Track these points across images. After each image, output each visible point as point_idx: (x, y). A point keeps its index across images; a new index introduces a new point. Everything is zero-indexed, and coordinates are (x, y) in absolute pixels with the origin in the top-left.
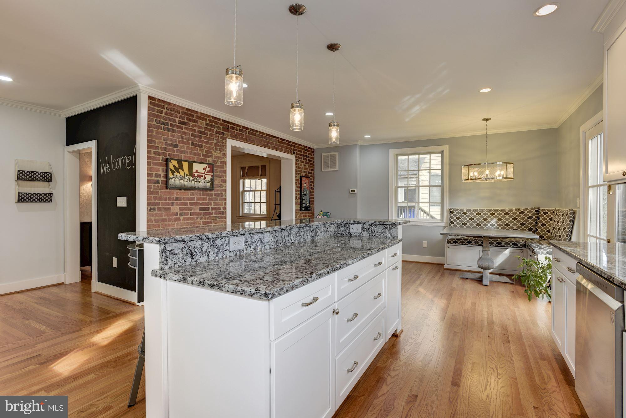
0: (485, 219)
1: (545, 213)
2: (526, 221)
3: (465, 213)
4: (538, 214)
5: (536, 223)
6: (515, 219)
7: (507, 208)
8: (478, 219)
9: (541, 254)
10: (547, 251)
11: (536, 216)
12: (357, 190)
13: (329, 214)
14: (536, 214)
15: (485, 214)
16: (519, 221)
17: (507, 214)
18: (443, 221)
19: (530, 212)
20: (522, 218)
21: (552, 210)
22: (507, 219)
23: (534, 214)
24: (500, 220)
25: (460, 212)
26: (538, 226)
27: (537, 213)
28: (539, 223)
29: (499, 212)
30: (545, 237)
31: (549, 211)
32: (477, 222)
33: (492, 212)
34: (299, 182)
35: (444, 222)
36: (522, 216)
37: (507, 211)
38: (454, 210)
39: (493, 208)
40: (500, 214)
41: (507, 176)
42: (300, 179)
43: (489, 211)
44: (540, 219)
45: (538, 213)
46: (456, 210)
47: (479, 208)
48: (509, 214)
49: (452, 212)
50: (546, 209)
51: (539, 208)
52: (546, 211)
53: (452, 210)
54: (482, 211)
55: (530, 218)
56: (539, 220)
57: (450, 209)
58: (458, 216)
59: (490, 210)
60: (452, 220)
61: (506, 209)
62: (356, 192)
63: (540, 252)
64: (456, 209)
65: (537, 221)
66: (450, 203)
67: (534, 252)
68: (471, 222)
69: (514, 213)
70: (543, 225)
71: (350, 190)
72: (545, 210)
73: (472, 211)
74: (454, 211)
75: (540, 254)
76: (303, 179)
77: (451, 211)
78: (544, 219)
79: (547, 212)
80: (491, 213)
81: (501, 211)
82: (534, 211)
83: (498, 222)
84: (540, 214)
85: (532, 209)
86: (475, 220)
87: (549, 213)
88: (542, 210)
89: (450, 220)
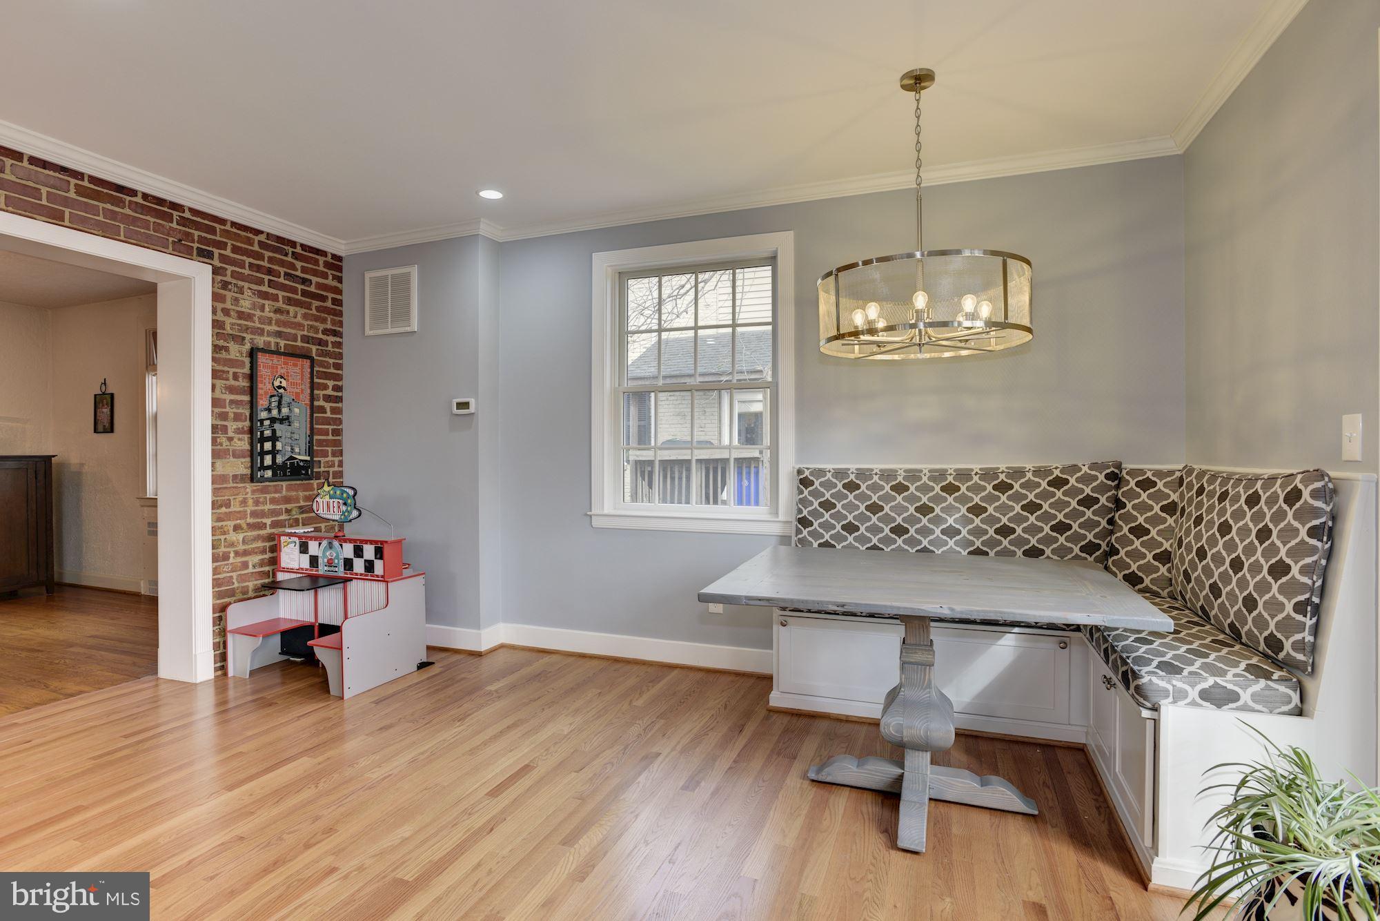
0: (924, 510)
1: (1146, 484)
2: (1075, 515)
3: (851, 487)
4: (1118, 487)
5: (1111, 522)
6: (1032, 507)
7: (1003, 467)
8: (899, 509)
9: (1175, 702)
10: (1205, 685)
11: (1110, 494)
12: (477, 403)
13: (351, 492)
14: (1109, 488)
15: (925, 489)
16: (1046, 517)
17: (1003, 487)
18: (777, 514)
19: (1086, 479)
20: (1060, 505)
21: (1171, 473)
22: (1004, 509)
23: (1102, 489)
24: (977, 510)
25: (834, 480)
26: (1118, 534)
27: (1113, 484)
28: (1120, 523)
29: (976, 478)
30: (1147, 581)
31: (1160, 474)
32: (894, 520)
33: (950, 479)
34: (247, 370)
35: (781, 517)
36: (1059, 494)
37: (1002, 477)
38: (811, 474)
39: (951, 466)
40: (977, 489)
41: (1006, 317)
42: (247, 360)
43: (939, 475)
44: (1124, 506)
45: (1116, 482)
46: (820, 473)
47: (900, 466)
48: (1011, 487)
49: (805, 482)
50: (1149, 467)
51: (1121, 464)
52: (1149, 474)
53: (807, 473)
54: (913, 475)
55: (1088, 502)
56: (1122, 511)
57: (800, 472)
58: (828, 496)
59: (942, 474)
60: (805, 513)
61: (999, 468)
62: (472, 409)
63: (1170, 688)
64: (820, 470)
65: (1113, 517)
66: (802, 448)
67: (1138, 688)
68: (874, 519)
69: (1028, 485)
70: (1139, 531)
71: (451, 402)
72: (1142, 472)
73: (876, 478)
74: (811, 478)
75: (1171, 699)
76: (262, 359)
77: (802, 477)
78: (1143, 508)
79: (1154, 479)
80: (944, 484)
81: (980, 479)
82: (1101, 477)
83: (972, 521)
84: (1125, 489)
85: (1093, 466)
86: (887, 514)
87: (1160, 485)
88: (1132, 473)
89: (800, 511)
